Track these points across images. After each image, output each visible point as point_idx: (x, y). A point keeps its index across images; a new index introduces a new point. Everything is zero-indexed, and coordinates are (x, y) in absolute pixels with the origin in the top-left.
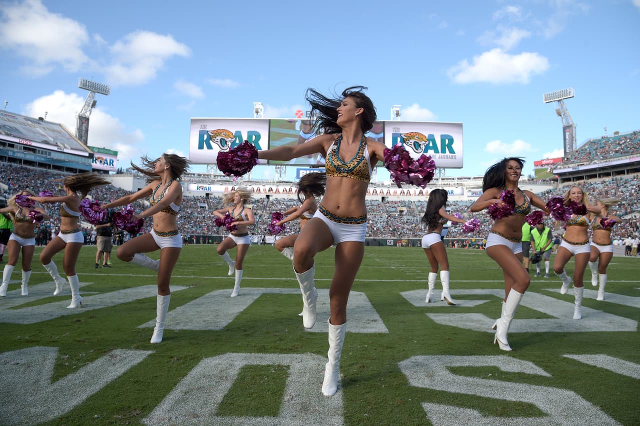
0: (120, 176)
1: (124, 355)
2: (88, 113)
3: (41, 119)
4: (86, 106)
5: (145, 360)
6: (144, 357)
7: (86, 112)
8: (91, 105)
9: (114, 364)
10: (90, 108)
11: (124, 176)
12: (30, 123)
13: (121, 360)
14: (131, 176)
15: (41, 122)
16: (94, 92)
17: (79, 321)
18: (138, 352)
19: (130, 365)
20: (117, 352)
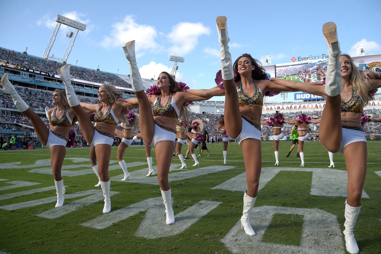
0: (193, 106)
1: (206, 204)
2: (175, 73)
3: (152, 79)
4: (173, 70)
5: (218, 207)
6: (217, 205)
7: (173, 73)
8: (175, 69)
9: (202, 208)
10: (175, 70)
11: (195, 106)
12: (147, 82)
13: (205, 206)
14: (198, 105)
15: (152, 81)
16: (177, 62)
17: (181, 184)
18: (214, 202)
19: (210, 209)
20: (203, 202)
